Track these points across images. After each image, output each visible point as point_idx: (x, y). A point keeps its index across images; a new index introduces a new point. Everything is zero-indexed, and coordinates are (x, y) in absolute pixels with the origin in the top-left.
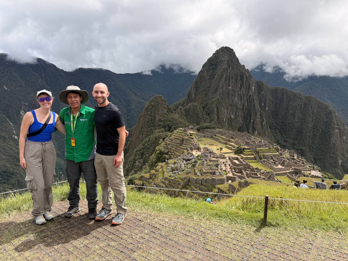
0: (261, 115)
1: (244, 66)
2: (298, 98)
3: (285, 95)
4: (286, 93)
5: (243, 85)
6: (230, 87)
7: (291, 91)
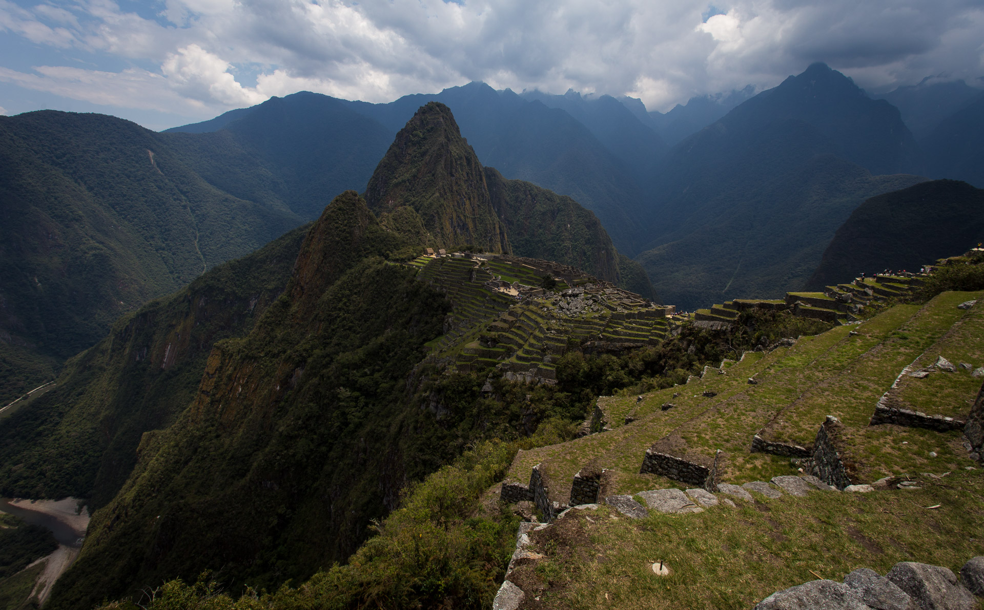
0: (500, 228)
1: (465, 140)
2: (549, 200)
3: (528, 192)
4: (529, 191)
5: (472, 174)
6: (453, 178)
7: (536, 188)
